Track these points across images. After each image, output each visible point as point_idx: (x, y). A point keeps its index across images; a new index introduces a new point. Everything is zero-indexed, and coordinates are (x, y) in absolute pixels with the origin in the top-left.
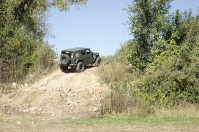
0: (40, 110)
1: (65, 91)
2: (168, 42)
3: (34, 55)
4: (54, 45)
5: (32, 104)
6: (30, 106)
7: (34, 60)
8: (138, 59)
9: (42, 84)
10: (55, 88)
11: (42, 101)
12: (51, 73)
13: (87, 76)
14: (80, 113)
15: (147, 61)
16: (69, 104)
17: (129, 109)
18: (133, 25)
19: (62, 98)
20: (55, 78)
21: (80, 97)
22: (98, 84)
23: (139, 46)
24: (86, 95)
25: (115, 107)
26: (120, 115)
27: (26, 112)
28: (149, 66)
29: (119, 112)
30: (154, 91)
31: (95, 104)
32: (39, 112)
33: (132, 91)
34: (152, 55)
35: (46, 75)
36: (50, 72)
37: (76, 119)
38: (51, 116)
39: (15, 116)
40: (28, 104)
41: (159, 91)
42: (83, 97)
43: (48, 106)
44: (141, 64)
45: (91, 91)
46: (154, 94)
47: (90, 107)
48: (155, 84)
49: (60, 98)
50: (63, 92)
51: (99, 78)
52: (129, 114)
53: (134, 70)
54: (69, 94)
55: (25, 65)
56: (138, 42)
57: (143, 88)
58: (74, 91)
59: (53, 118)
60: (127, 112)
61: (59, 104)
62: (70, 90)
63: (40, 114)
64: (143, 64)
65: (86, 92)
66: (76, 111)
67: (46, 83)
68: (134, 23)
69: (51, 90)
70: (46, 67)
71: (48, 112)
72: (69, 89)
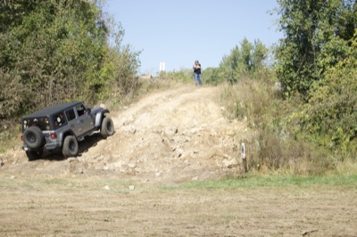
0: (132, 165)
1: (168, 132)
2: (350, 44)
3: (105, 69)
4: (140, 52)
5: (115, 156)
6: (111, 160)
7: (106, 79)
8: (294, 75)
9: (124, 120)
10: (149, 127)
11: (132, 151)
12: (137, 101)
13: (202, 105)
14: (204, 170)
15: (311, 77)
16: (180, 156)
17: (291, 162)
18: (286, 14)
19: (167, 146)
20: (145, 109)
21: (196, 143)
22: (222, 118)
23: (296, 51)
24: (206, 139)
25: (267, 159)
26: (276, 173)
27: (108, 170)
28: (315, 87)
29: (273, 168)
30: (330, 131)
31: (226, 155)
32: (131, 170)
33: (289, 130)
34: (319, 67)
35: (128, 104)
36: (135, 99)
37: (201, 180)
38: (154, 176)
39: (92, 177)
40: (108, 157)
41: (340, 129)
42: (203, 142)
43: (145, 160)
44: (301, 82)
45: (214, 133)
46: (331, 135)
47: (217, 161)
48: (331, 118)
49: (163, 145)
50: (165, 135)
51: (223, 108)
52: (292, 171)
53: (287, 94)
54: (177, 138)
55: (91, 88)
56: (295, 45)
57: (310, 125)
58: (184, 132)
59: (159, 179)
60: (288, 167)
61: (163, 155)
62: (177, 132)
63: (134, 173)
64: (304, 83)
65: (206, 133)
66: (195, 166)
67: (131, 118)
68: (288, 10)
69: (144, 130)
70: (126, 91)
71: (147, 169)
72: (174, 128)
